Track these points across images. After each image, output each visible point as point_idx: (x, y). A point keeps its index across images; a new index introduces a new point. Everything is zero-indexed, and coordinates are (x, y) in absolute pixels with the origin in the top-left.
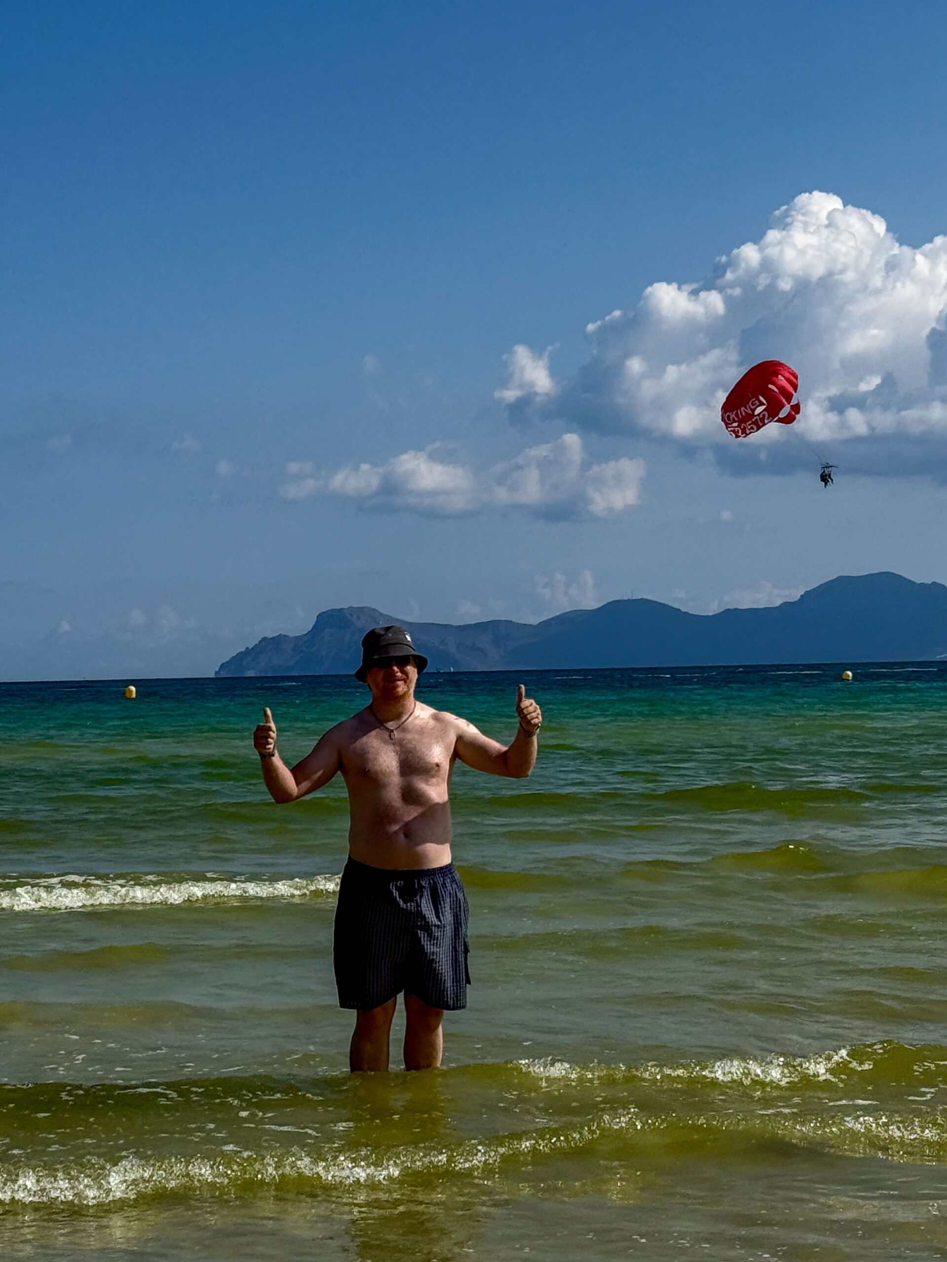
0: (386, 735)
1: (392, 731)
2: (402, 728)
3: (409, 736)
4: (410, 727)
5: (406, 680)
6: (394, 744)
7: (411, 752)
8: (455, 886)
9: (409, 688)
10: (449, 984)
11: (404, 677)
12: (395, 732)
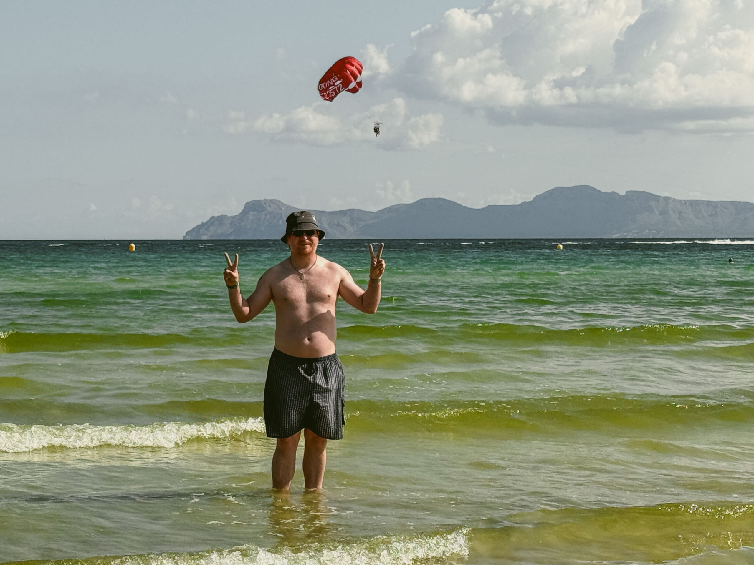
0: (298, 277)
1: (302, 274)
2: (309, 273)
3: (312, 278)
4: (313, 272)
5: (311, 244)
6: (303, 283)
7: (313, 288)
8: (337, 367)
9: (313, 249)
10: (332, 425)
11: (311, 242)
12: (304, 275)
